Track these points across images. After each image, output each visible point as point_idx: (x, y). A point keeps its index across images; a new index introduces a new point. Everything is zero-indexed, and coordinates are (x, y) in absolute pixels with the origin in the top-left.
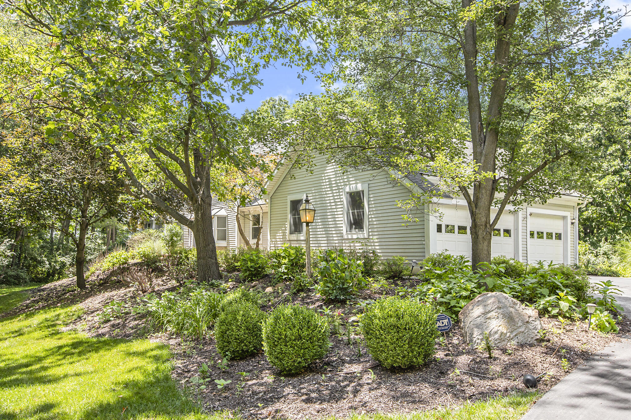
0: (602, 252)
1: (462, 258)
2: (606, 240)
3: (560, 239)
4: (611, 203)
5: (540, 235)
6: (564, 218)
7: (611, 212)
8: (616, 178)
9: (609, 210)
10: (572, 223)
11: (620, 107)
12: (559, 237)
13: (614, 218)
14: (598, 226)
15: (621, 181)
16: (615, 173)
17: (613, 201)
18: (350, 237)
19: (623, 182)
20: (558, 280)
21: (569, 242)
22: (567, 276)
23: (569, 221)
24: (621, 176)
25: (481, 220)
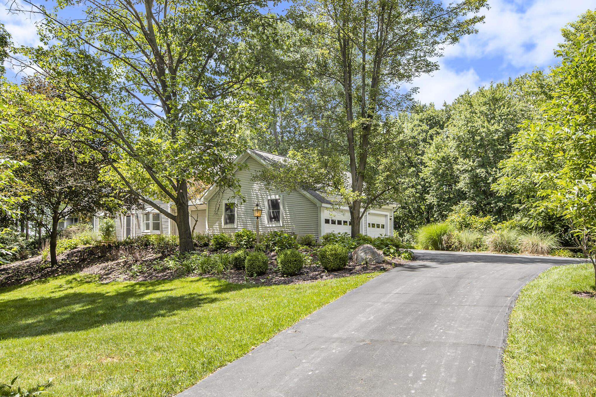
0: (405, 240)
1: (346, 233)
2: (408, 232)
3: (384, 228)
4: (411, 207)
5: (373, 225)
6: (386, 216)
7: (411, 213)
8: (413, 190)
9: (410, 212)
10: (390, 219)
11: (415, 143)
12: (383, 227)
13: (413, 217)
14: (403, 223)
15: (416, 193)
16: (413, 187)
17: (412, 206)
18: (270, 226)
19: (418, 193)
20: (388, 242)
21: (388, 230)
22: (392, 241)
23: (389, 218)
24: (416, 189)
25: (356, 216)
